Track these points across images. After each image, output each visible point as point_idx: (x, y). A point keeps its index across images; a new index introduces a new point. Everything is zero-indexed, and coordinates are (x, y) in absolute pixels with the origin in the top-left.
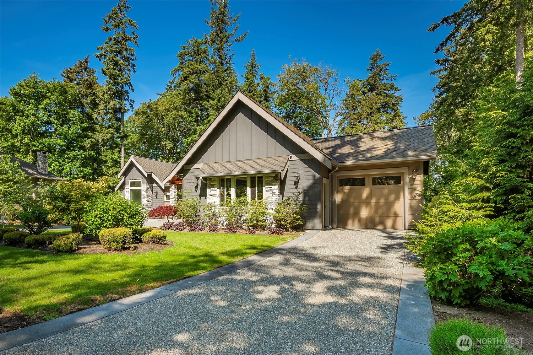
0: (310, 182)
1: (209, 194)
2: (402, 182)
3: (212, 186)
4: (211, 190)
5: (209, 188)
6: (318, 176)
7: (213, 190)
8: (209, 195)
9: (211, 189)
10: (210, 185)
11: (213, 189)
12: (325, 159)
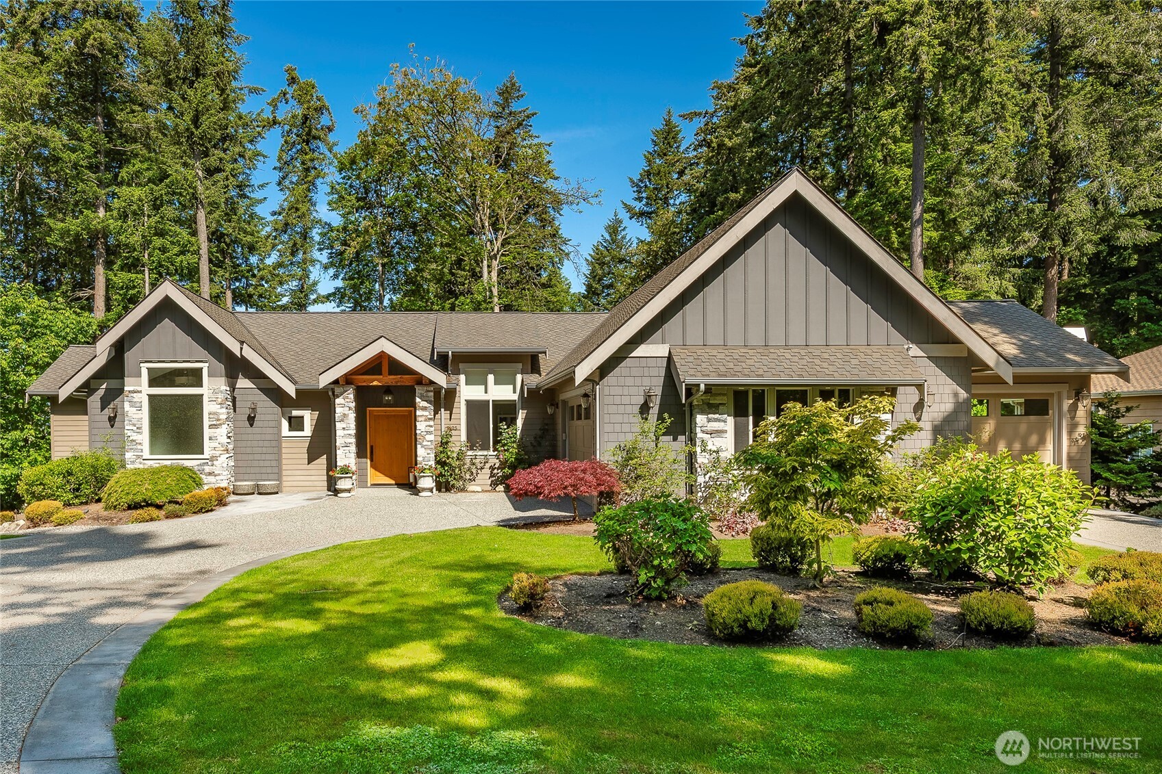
0: (948, 407)
1: (703, 429)
2: (1050, 412)
3: (710, 408)
4: (709, 420)
5: (703, 412)
6: (963, 394)
7: (719, 420)
8: (703, 432)
9: (710, 416)
10: (706, 407)
11: (717, 416)
12: (998, 359)
